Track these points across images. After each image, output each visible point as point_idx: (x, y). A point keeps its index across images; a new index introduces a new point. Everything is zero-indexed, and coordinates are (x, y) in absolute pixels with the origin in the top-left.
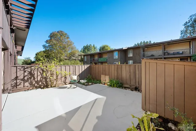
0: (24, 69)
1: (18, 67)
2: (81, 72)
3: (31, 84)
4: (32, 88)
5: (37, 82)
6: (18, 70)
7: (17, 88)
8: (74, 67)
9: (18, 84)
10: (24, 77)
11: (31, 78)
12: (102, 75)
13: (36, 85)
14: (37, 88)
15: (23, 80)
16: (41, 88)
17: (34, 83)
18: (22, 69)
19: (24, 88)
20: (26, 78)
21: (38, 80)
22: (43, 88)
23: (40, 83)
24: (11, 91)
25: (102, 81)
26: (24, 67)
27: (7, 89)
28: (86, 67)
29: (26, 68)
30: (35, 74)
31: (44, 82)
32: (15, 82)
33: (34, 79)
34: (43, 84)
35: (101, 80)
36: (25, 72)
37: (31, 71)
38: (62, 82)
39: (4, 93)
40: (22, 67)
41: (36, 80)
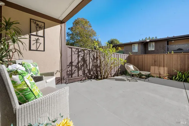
0: (79, 52)
1: (73, 49)
3: (84, 73)
4: (85, 78)
5: (89, 71)
6: (73, 53)
7: (72, 77)
9: (73, 72)
10: (78, 63)
13: (88, 74)
15: (77, 67)
17: (86, 71)
18: (77, 52)
19: (78, 77)
20: (79, 65)
23: (92, 73)
24: (67, 81)
26: (78, 49)
27: (64, 78)
30: (87, 60)
31: (95, 72)
32: (70, 68)
33: (87, 66)
36: (78, 56)
37: (84, 55)
39: (62, 83)
40: (77, 49)
41: (88, 69)
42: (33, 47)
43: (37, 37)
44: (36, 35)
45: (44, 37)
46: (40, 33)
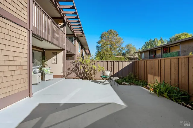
0: (73, 63)
1: (70, 62)
2: (120, 69)
3: (77, 74)
4: (77, 78)
5: (80, 74)
6: (70, 64)
7: (69, 76)
8: (112, 62)
9: (70, 73)
10: (73, 69)
11: (77, 70)
12: (149, 75)
13: (80, 76)
14: (80, 78)
15: (72, 71)
16: (83, 79)
17: (79, 74)
19: (73, 76)
20: (74, 70)
21: (81, 72)
22: (84, 79)
23: (83, 75)
24: (66, 77)
25: (149, 84)
27: (64, 76)
28: (128, 63)
29: (74, 62)
30: (79, 67)
32: (68, 71)
33: (79, 71)
34: (85, 76)
35: (147, 82)
36: (73, 65)
37: (77, 64)
38: (100, 77)
40: (72, 61)
41: (80, 72)
42: (53, 63)
43: (54, 59)
44: (54, 58)
45: (56, 58)
46: (55, 57)
